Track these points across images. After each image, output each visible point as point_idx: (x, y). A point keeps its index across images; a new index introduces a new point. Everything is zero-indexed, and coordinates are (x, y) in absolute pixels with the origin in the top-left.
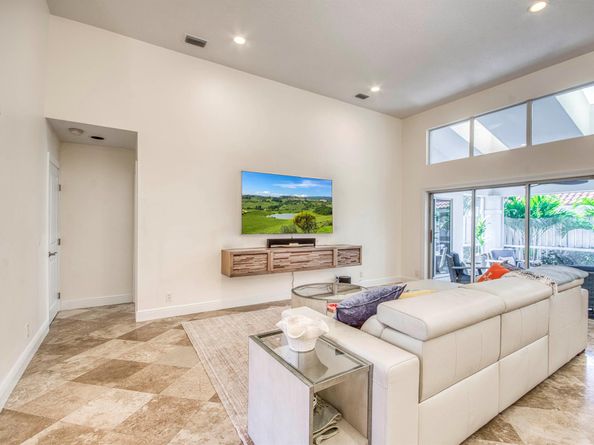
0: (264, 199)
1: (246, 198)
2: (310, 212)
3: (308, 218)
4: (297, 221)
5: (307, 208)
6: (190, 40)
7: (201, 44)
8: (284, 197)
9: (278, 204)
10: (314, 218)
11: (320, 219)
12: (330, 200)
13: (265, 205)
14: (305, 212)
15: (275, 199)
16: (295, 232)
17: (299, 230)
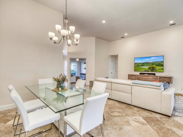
0: (140, 63)
1: (135, 64)
2: (154, 66)
3: (153, 67)
4: (149, 68)
5: (153, 65)
6: (122, 38)
7: (124, 37)
8: (145, 62)
9: (143, 64)
10: (155, 67)
11: (158, 68)
12: (163, 62)
13: (140, 65)
14: (152, 66)
15: (143, 63)
16: (148, 71)
17: (150, 71)
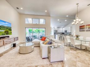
2: (8, 30)
3: (7, 31)
4: (5, 32)
8: (2, 26)
11: (9, 31)
12: (11, 27)
17: (6, 34)
